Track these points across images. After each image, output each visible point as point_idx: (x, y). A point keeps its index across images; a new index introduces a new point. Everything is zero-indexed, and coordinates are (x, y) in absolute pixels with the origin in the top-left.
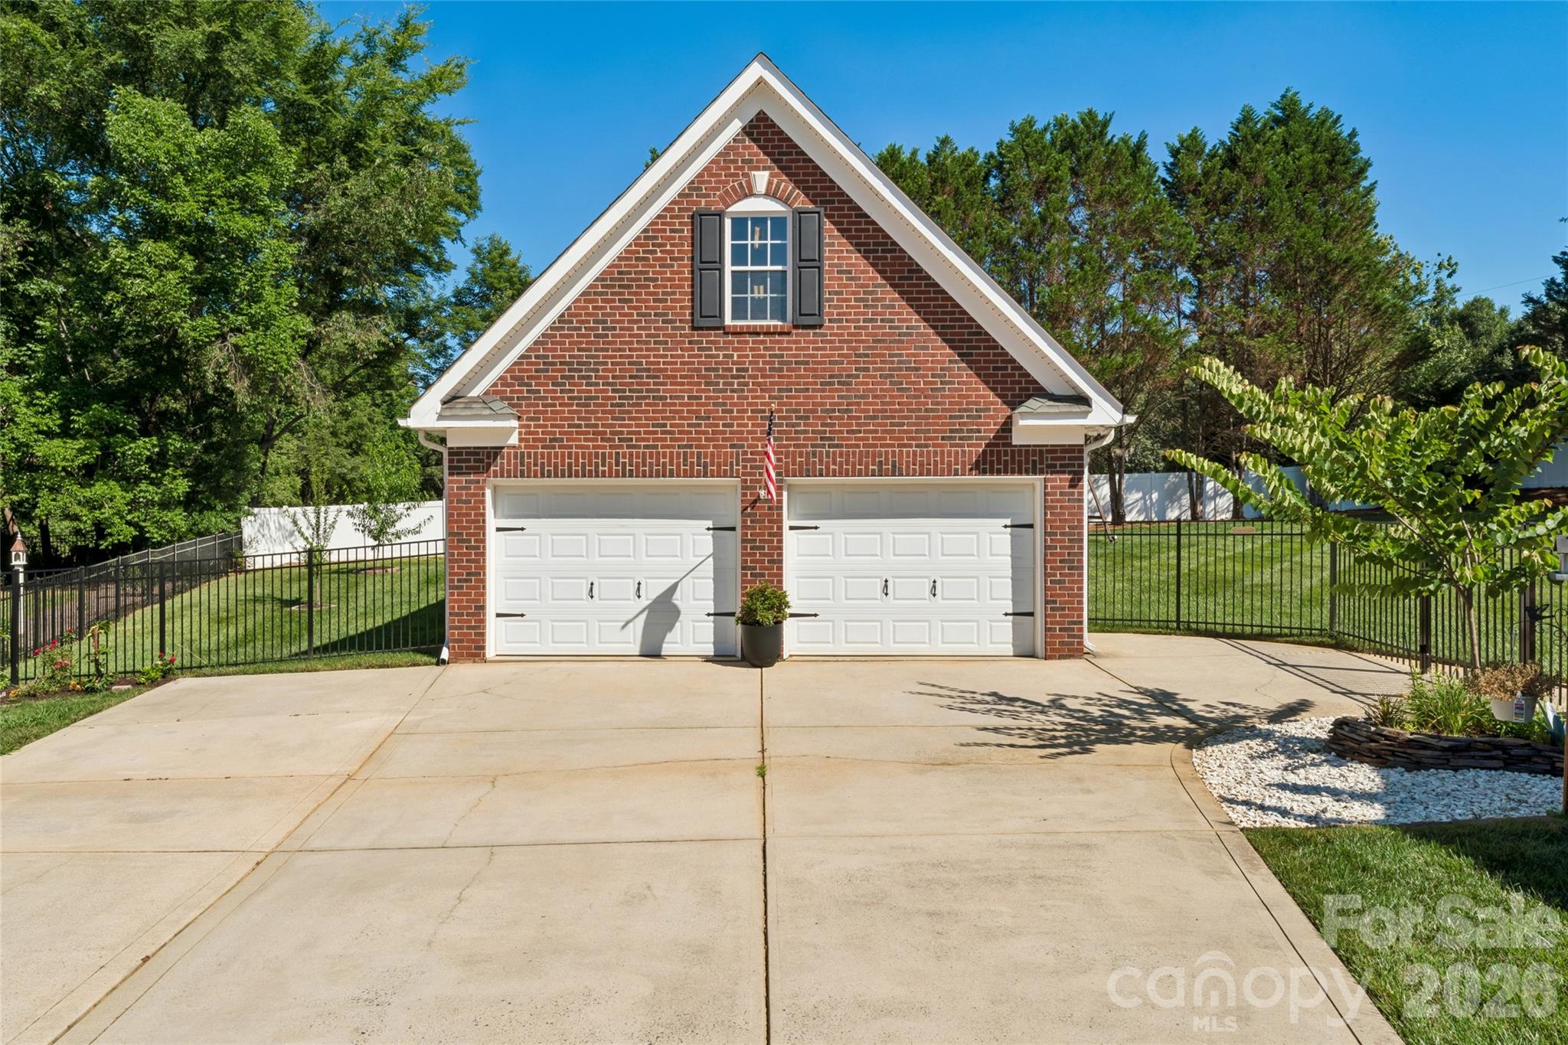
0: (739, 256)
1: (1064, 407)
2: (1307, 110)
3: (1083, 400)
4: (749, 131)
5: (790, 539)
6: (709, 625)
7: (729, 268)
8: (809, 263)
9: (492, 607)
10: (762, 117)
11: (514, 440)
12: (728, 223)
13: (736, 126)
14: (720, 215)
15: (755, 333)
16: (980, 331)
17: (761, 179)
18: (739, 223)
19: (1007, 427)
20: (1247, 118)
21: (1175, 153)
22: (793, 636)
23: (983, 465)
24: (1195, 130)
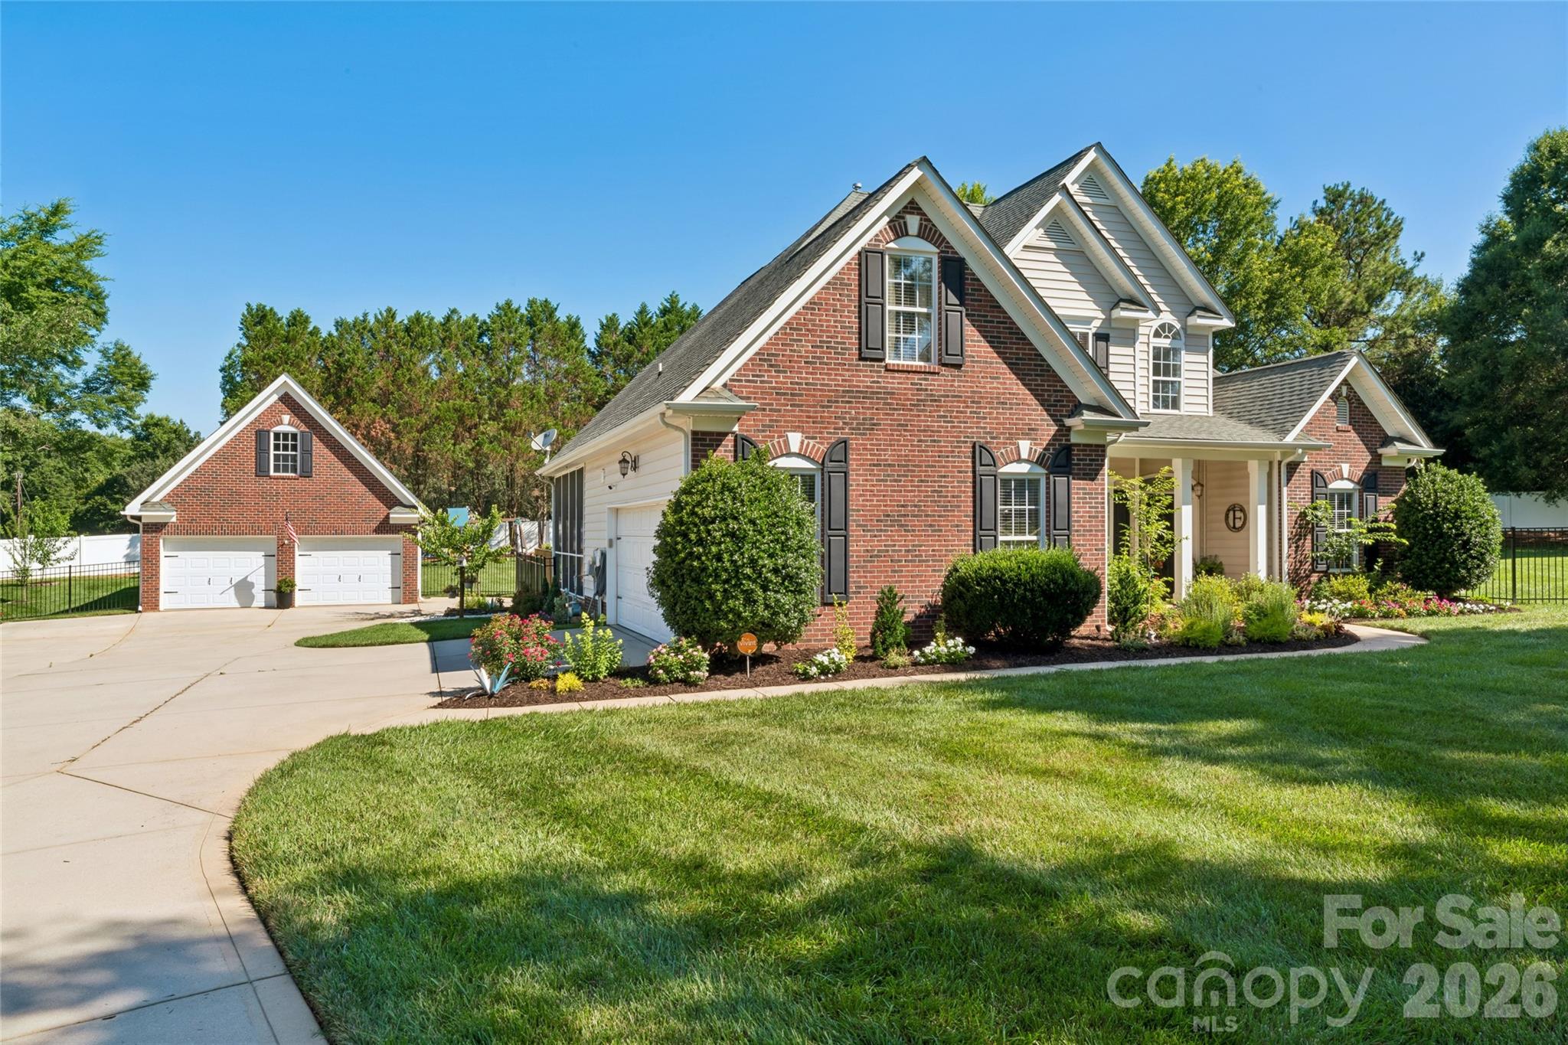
0: (277, 447)
1: (407, 510)
2: (683, 306)
3: (415, 507)
4: (281, 399)
5: (298, 559)
6: (263, 594)
7: (272, 452)
8: (308, 452)
9: (162, 590)
10: (286, 394)
11: (174, 520)
12: (272, 435)
13: (275, 397)
14: (269, 432)
15: (283, 478)
16: (377, 480)
17: (286, 418)
18: (277, 436)
19: (387, 517)
20: (643, 311)
21: (602, 326)
22: (299, 598)
23: (378, 530)
24: (614, 315)
